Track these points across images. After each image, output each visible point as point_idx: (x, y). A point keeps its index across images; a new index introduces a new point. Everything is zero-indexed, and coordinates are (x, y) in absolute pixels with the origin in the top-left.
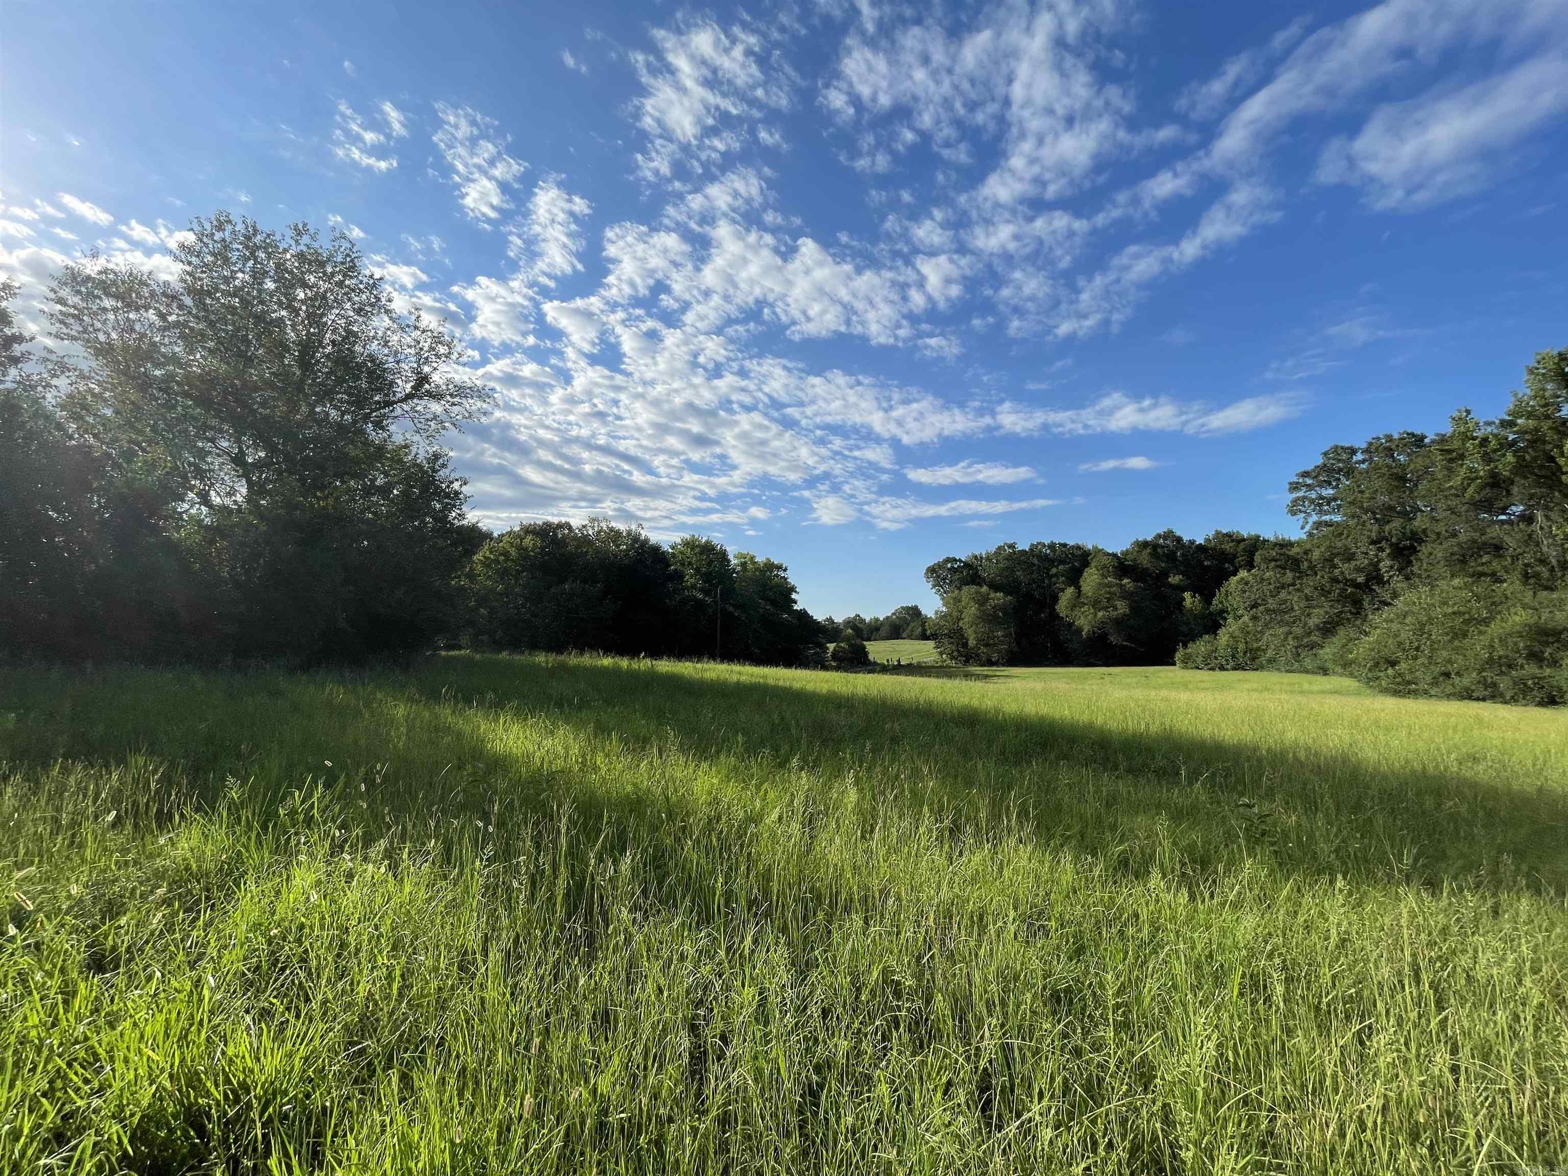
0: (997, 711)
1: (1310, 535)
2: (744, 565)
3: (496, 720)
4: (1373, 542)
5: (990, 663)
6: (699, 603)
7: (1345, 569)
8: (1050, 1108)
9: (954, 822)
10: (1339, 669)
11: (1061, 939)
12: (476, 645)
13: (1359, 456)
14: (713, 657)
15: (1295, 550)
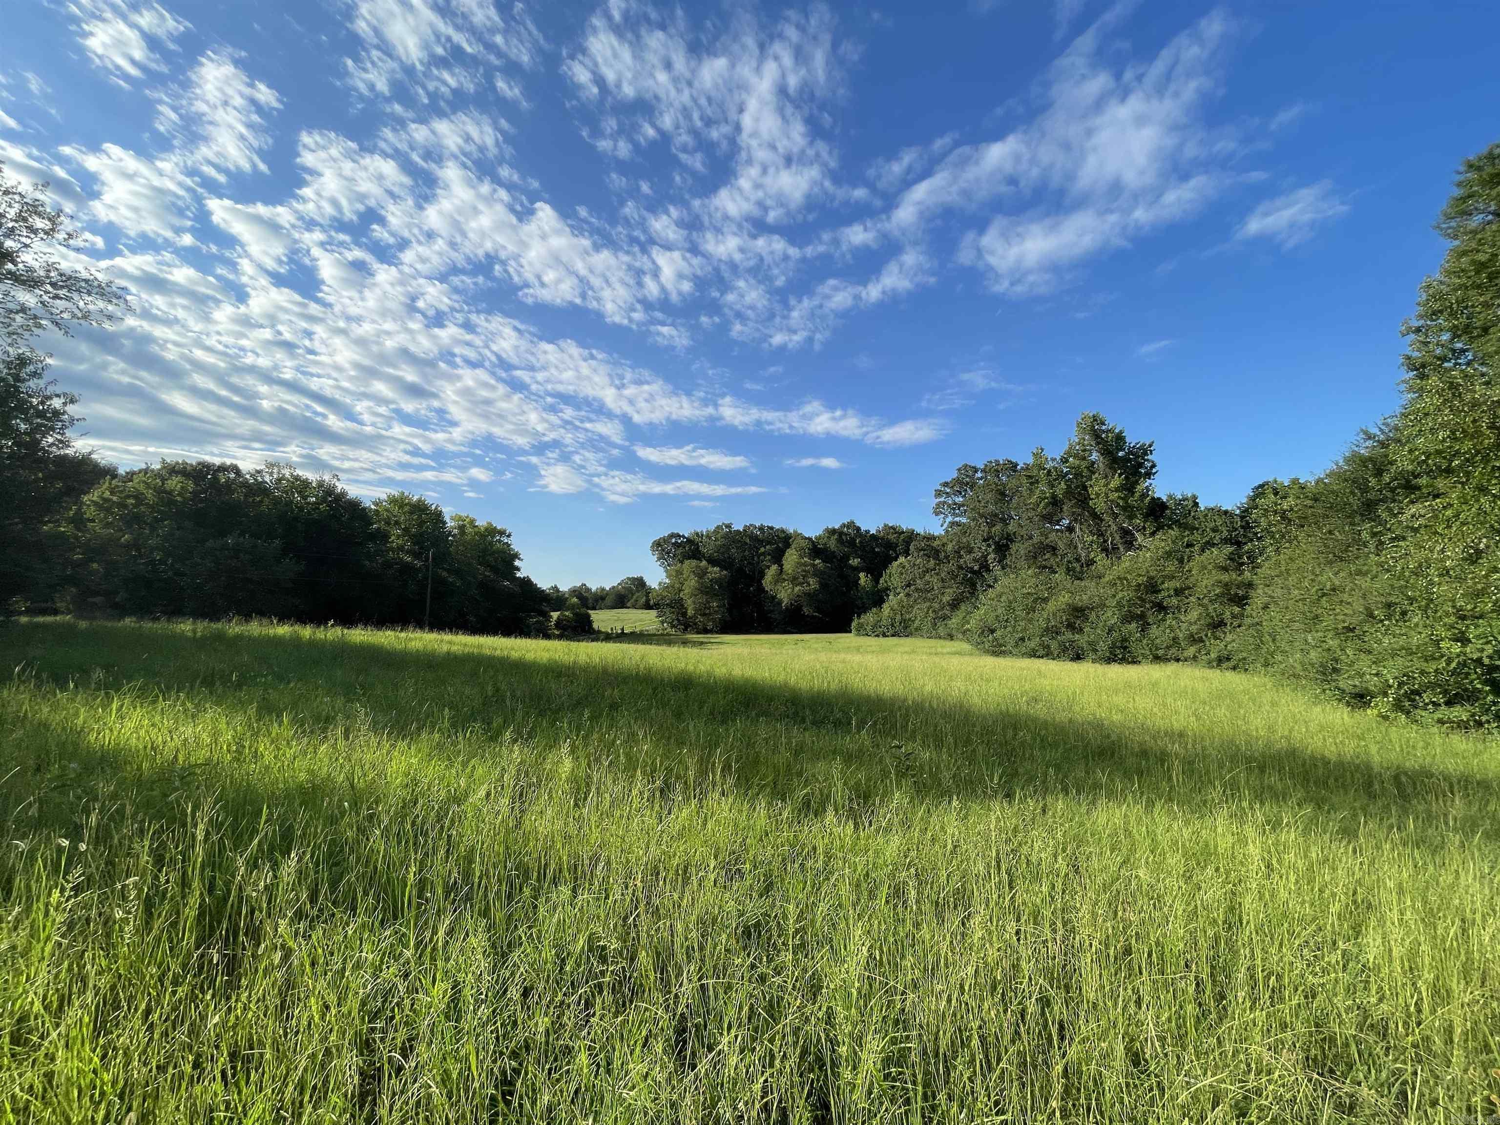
0: (709, 674)
1: (947, 531)
2: (462, 528)
3: (106, 706)
4: (985, 540)
5: (706, 631)
6: (407, 568)
7: (967, 559)
8: (736, 1037)
9: (665, 782)
10: (960, 636)
11: (754, 879)
12: (82, 607)
13: (979, 475)
14: (420, 625)
15: (936, 543)
